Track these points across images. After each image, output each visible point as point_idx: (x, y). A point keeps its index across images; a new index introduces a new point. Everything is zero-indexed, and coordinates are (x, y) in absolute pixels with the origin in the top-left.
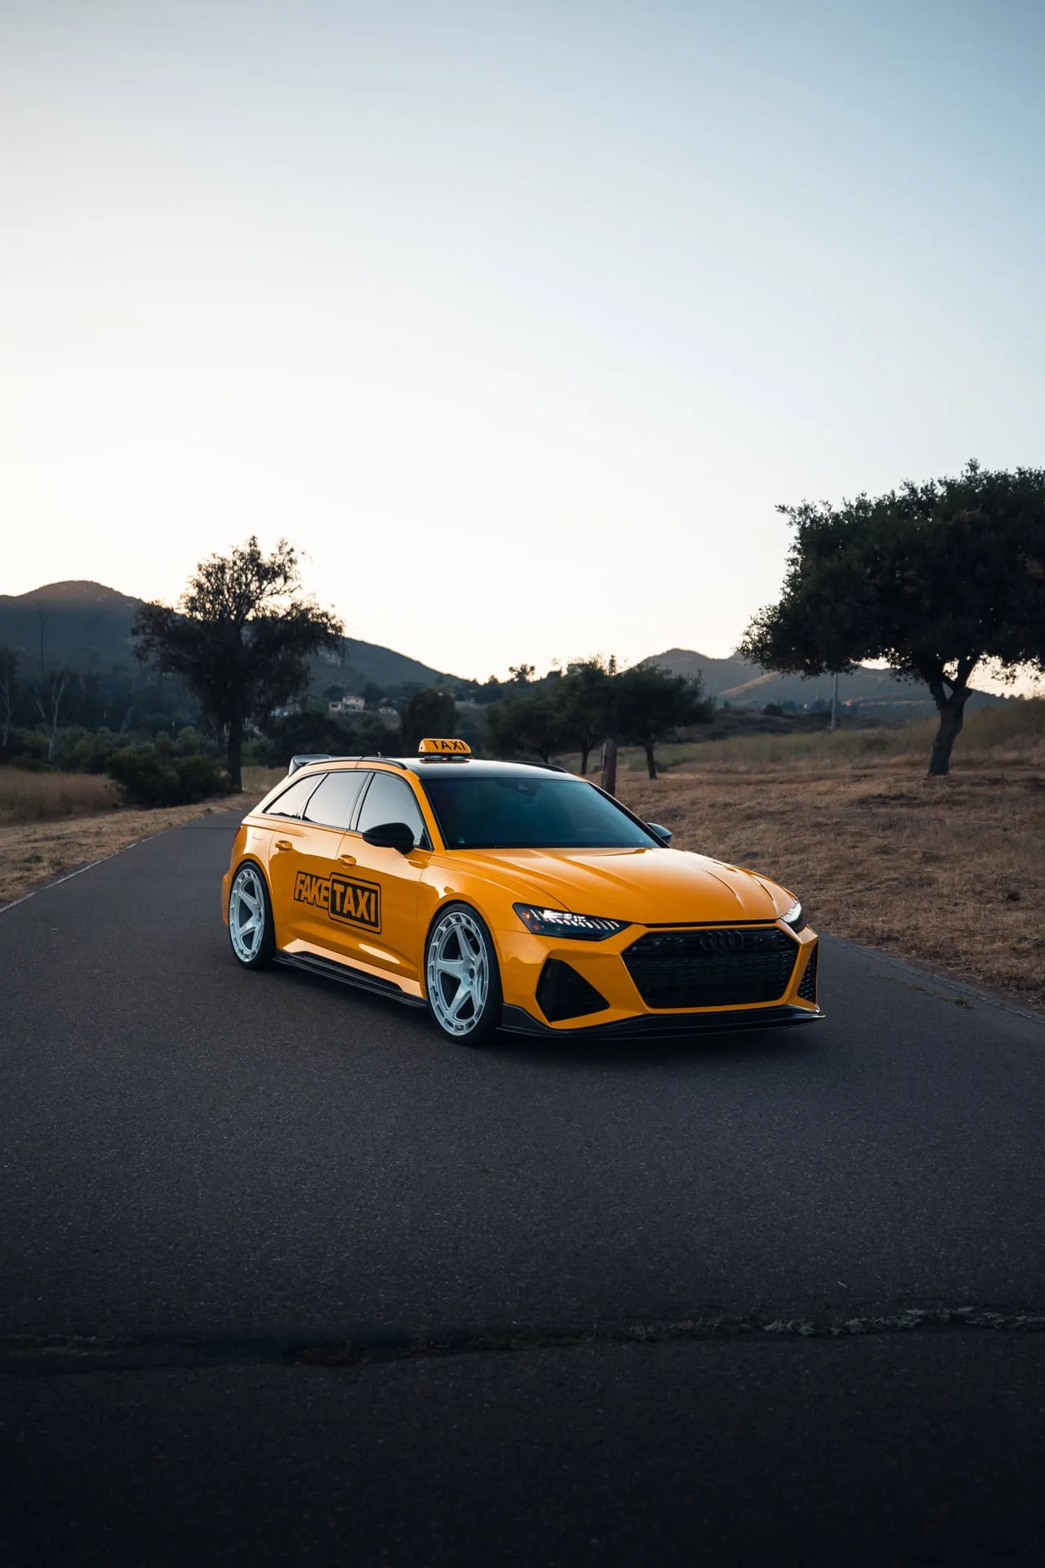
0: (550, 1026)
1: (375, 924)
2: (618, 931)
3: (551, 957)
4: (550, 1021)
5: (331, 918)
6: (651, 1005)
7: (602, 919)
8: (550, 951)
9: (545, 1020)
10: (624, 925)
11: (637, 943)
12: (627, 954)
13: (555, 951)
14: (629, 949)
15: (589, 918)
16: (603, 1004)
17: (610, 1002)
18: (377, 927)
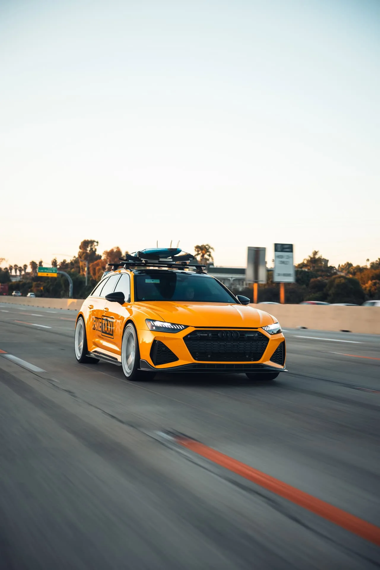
0: (155, 367)
1: (112, 335)
2: (183, 329)
3: (156, 339)
4: (155, 365)
5: (102, 335)
6: (195, 359)
7: (178, 325)
8: (155, 337)
9: (153, 365)
10: (186, 327)
11: (190, 334)
12: (185, 339)
13: (157, 337)
14: (186, 336)
15: (172, 324)
16: (176, 359)
17: (179, 358)
18: (113, 336)
